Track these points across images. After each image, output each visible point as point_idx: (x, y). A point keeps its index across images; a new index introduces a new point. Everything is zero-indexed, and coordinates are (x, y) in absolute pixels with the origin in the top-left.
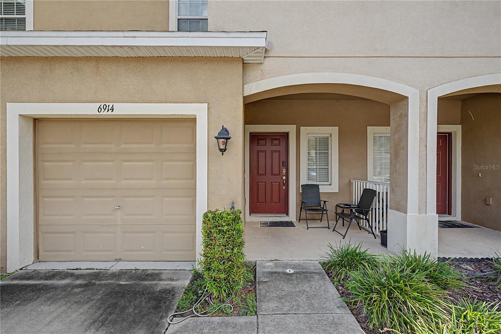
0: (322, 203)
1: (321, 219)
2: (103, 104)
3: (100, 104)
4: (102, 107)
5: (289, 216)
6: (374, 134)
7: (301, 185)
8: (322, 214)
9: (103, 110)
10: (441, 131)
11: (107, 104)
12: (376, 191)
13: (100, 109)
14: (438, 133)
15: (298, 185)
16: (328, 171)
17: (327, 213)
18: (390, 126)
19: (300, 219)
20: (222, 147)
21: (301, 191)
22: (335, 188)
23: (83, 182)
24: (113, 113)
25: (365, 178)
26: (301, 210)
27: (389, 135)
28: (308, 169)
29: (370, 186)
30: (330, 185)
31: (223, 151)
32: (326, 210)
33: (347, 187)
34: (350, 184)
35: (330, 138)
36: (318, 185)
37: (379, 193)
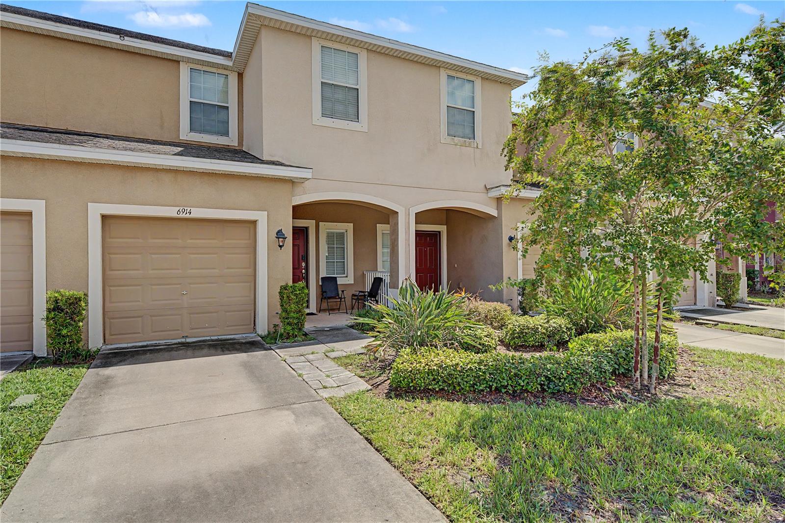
0: (340, 292)
1: (339, 309)
2: (182, 208)
3: (179, 208)
4: (181, 210)
5: (309, 308)
6: (382, 231)
7: (321, 278)
8: (341, 301)
9: (181, 213)
10: (418, 229)
11: (186, 209)
12: (382, 278)
13: (179, 212)
14: (416, 231)
15: (317, 279)
16: (344, 264)
17: (345, 301)
18: (389, 224)
19: (320, 310)
20: (281, 244)
21: (320, 284)
22: (350, 280)
23: (151, 272)
24: (190, 216)
25: (375, 269)
26: (322, 301)
27: (389, 232)
28: (327, 262)
29: (379, 275)
30: (347, 277)
31: (281, 247)
32: (344, 298)
33: (360, 278)
34: (364, 275)
35: (345, 233)
36: (336, 278)
37: (385, 280)
